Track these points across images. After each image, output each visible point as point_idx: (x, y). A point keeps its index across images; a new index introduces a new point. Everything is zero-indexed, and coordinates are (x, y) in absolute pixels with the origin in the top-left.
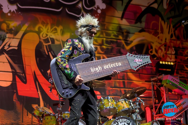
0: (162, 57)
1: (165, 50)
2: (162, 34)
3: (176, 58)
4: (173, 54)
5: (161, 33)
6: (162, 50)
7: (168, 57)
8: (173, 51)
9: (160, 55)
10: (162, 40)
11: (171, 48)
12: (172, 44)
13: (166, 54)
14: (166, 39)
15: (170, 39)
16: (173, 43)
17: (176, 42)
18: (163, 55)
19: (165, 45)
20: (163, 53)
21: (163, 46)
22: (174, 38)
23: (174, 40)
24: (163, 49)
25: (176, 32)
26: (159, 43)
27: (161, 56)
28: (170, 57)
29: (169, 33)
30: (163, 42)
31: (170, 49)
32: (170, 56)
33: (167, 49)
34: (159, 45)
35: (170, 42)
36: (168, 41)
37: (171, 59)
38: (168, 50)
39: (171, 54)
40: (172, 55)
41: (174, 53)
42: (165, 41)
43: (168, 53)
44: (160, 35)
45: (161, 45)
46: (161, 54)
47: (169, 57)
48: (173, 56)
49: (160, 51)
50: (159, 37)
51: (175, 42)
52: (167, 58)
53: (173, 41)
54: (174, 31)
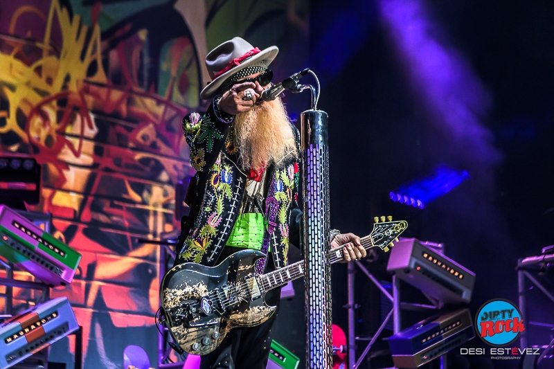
0: (42, 143)
1: (59, 120)
2: (54, 58)
3: (98, 152)
4: (88, 139)
5: (50, 53)
6: (45, 118)
7: (66, 146)
8: (91, 127)
9: (33, 134)
10: (50, 81)
11: (85, 115)
12: (90, 100)
13: (61, 133)
14: (67, 78)
15: (85, 81)
16: (96, 95)
17: (109, 94)
18: (49, 138)
19: (62, 100)
20: (48, 128)
21: (54, 103)
22: (100, 76)
23: (100, 85)
24: (53, 117)
25: (114, 56)
26: (37, 90)
27: (39, 139)
28: (76, 147)
29: (83, 57)
30: (56, 89)
31: (79, 118)
32: (76, 142)
33: (65, 117)
34: (36, 99)
35: (85, 91)
36: (74, 87)
37: (77, 154)
38: (71, 121)
39: (81, 137)
40: (85, 142)
41: (91, 132)
42: (65, 87)
43: (68, 130)
44: (46, 61)
45: (46, 98)
46: (38, 132)
47: (71, 146)
48: (88, 146)
49: (37, 121)
50: (39, 70)
51: (103, 92)
52: (63, 151)
53: (93, 88)
54: (105, 54)
